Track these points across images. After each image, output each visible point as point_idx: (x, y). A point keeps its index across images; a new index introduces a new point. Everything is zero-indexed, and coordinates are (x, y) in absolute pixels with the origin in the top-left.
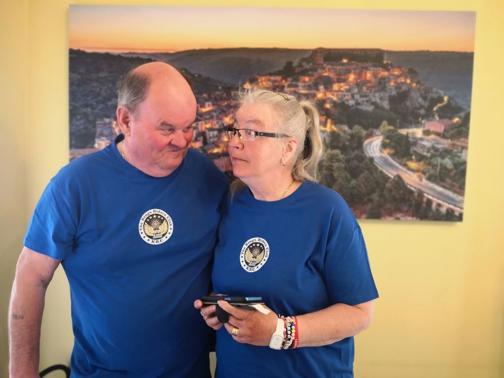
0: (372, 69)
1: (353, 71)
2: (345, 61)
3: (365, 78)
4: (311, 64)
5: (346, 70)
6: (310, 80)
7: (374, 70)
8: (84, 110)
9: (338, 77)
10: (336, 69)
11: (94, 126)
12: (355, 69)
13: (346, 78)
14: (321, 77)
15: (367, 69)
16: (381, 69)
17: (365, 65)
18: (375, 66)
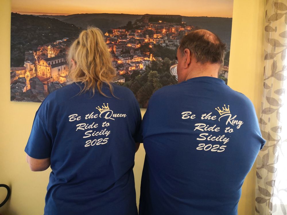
0: (175, 26)
1: (165, 27)
2: (160, 22)
3: (172, 31)
4: (142, 23)
5: (161, 26)
6: (141, 32)
7: (176, 27)
8: (19, 46)
9: (156, 30)
10: (156, 26)
11: (24, 55)
12: (166, 26)
13: (161, 31)
14: (147, 30)
15: (172, 26)
16: (180, 26)
17: (172, 24)
18: (177, 25)
